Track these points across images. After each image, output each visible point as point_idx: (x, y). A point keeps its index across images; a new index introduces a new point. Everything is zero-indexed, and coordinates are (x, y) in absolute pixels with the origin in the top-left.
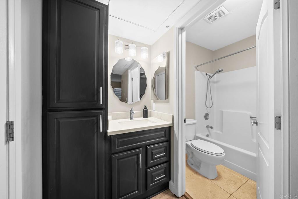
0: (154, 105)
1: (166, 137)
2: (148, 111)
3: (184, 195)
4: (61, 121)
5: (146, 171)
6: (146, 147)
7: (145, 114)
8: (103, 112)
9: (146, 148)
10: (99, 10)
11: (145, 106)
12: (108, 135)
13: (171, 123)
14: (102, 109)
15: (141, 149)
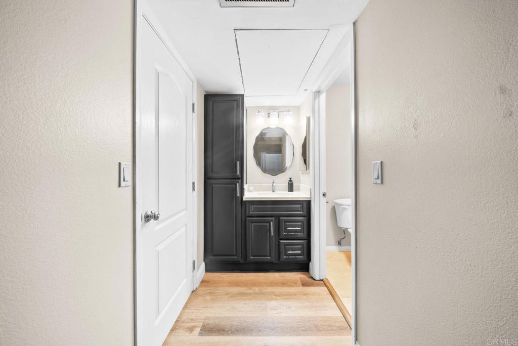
0: (302, 176)
1: (303, 211)
2: (294, 184)
3: (322, 280)
4: (214, 186)
5: (279, 242)
6: (278, 217)
7: (291, 188)
8: (240, 181)
9: (279, 219)
10: (237, 101)
11: (290, 178)
12: (244, 200)
13: (309, 196)
14: (239, 179)
15: (273, 218)
